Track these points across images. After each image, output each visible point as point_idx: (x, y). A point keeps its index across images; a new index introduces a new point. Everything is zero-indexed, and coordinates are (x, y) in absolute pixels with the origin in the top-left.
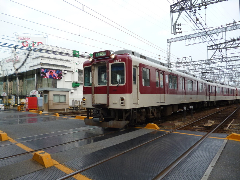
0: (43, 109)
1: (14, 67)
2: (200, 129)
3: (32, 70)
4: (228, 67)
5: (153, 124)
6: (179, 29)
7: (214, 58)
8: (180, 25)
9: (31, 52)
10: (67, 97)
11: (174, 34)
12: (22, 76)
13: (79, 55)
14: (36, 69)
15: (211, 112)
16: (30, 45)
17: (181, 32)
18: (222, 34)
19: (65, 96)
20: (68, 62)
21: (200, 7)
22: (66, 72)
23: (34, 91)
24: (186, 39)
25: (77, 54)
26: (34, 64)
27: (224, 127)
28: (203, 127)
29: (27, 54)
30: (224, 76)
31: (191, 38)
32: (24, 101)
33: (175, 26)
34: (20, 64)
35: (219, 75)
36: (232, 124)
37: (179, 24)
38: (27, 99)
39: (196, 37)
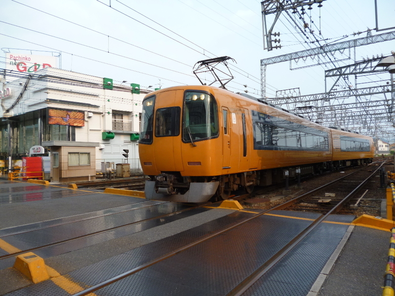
0: (52, 178)
1: (2, 106)
2: (312, 207)
3: (34, 112)
4: (359, 105)
5: (231, 201)
6: (276, 41)
7: (336, 89)
8: (279, 35)
9: (32, 81)
10: (92, 157)
11: (269, 51)
12: (17, 122)
13: (113, 85)
14: (41, 110)
15: (331, 179)
16: (29, 69)
17: (280, 47)
18: (350, 51)
19: (89, 154)
20: (95, 98)
21: (311, 5)
22: (91, 114)
23: (36, 147)
24: (291, 60)
25: (110, 84)
26: (35, 100)
27: (350, 204)
28: (315, 203)
29: (24, 84)
30: (353, 120)
31: (299, 58)
32: (19, 163)
33: (269, 36)
34: (12, 101)
35: (345, 119)
36: (364, 199)
37: (277, 33)
38: (25, 161)
39: (307, 56)
